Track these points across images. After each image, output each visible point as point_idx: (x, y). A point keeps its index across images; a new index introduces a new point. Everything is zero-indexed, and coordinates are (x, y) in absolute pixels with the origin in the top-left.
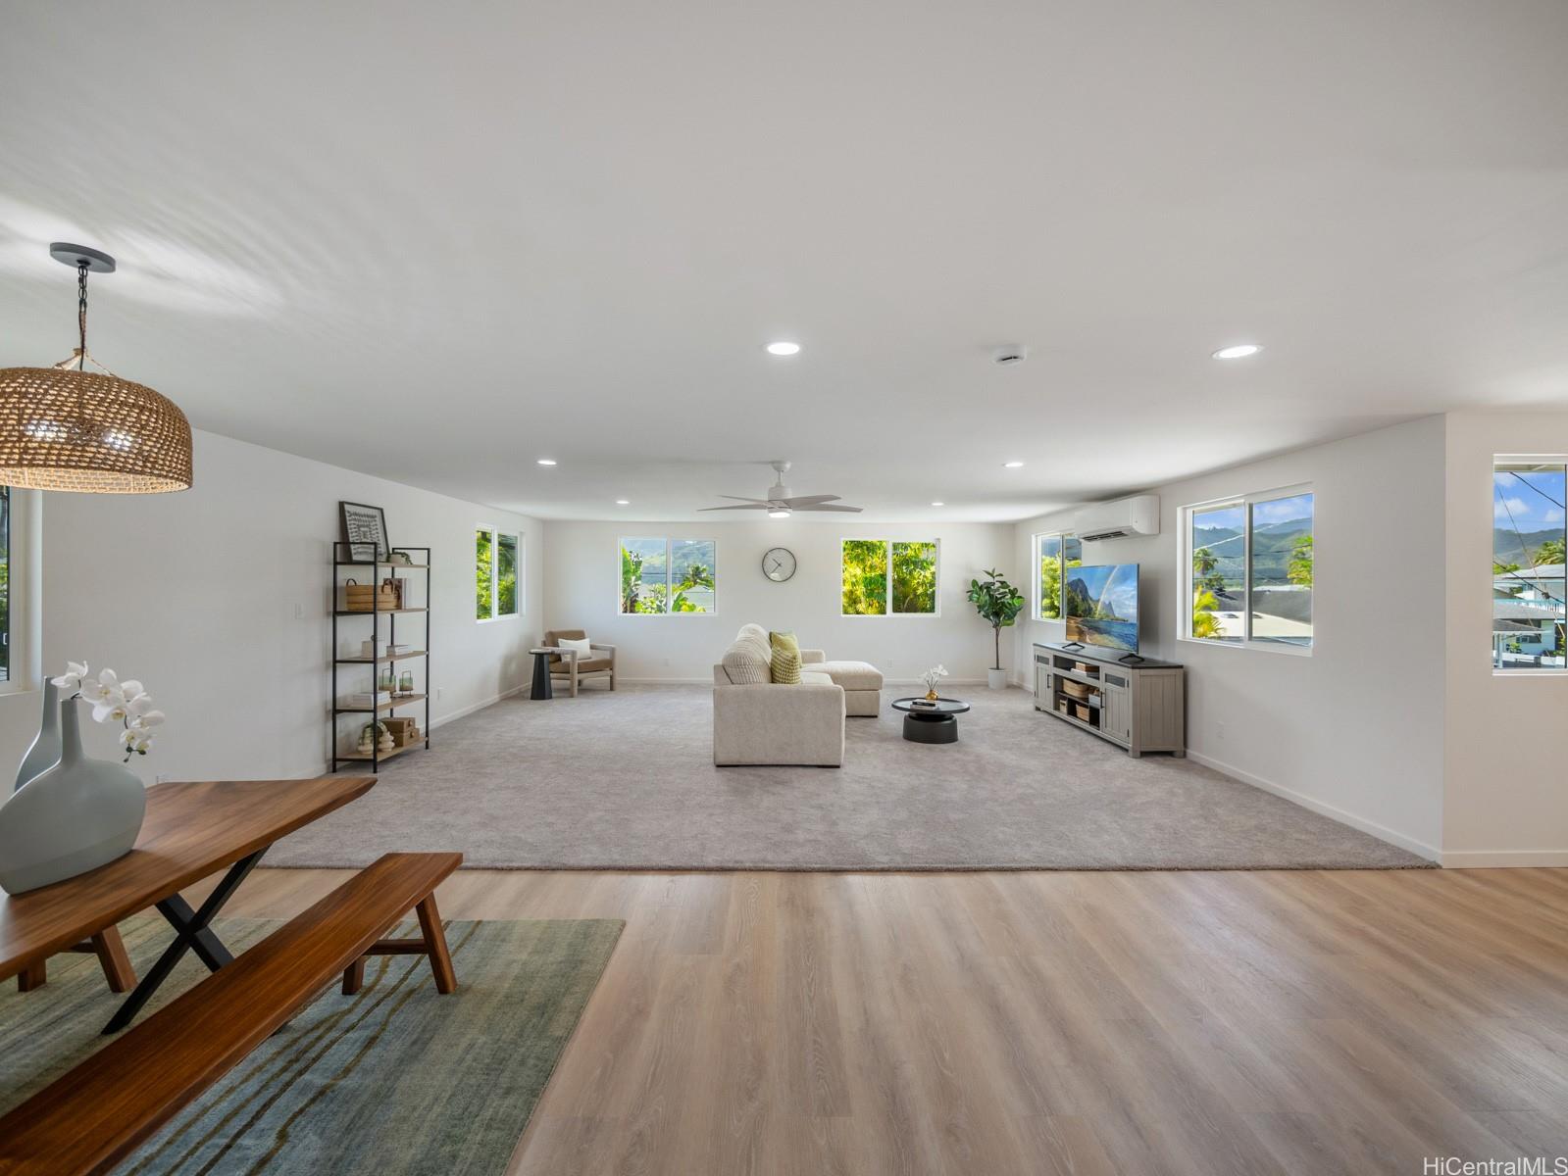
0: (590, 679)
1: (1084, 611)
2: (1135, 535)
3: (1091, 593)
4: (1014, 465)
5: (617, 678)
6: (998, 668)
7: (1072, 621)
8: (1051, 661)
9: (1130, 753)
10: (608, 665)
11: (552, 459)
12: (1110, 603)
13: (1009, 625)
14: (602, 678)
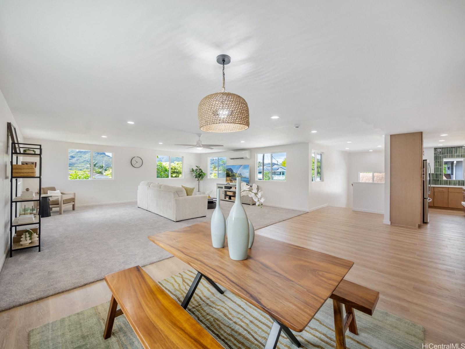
0: (64, 207)
1: (232, 176)
2: (246, 158)
3: (234, 171)
4: (242, 142)
5: (76, 205)
6: (199, 191)
7: (228, 178)
8: (224, 187)
9: (251, 205)
10: (73, 200)
11: (133, 121)
12: (241, 174)
13: (202, 180)
14: (70, 206)
